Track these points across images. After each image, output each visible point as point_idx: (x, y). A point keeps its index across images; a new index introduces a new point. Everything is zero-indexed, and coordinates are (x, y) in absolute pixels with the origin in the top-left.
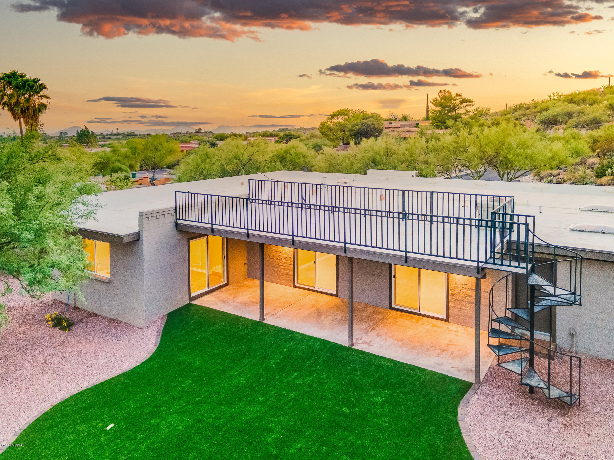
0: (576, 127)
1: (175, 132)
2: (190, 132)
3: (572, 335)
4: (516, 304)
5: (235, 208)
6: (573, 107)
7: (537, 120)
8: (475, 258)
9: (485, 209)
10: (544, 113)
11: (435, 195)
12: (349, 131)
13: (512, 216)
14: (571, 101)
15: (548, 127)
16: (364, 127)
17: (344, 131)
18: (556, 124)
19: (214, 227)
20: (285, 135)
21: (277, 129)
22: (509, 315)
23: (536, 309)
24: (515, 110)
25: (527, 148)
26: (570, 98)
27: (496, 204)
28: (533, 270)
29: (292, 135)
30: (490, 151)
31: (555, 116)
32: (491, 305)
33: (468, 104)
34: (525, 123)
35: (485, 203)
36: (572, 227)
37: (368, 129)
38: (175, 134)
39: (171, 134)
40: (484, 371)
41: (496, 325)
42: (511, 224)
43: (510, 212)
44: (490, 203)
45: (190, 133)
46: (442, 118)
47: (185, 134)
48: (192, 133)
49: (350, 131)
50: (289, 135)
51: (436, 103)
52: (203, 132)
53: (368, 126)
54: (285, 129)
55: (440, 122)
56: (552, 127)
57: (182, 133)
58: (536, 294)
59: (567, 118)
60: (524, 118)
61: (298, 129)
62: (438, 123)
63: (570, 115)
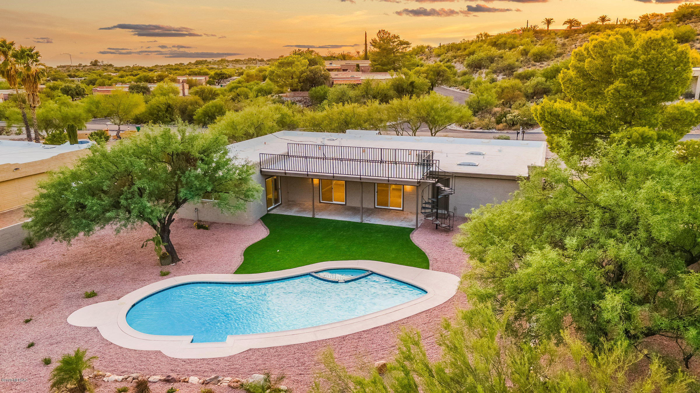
0: (495, 72)
1: (63, 64)
2: (84, 64)
3: (455, 209)
4: (433, 197)
5: (283, 160)
6: (495, 52)
7: (465, 63)
8: (416, 178)
9: (420, 157)
10: (471, 57)
11: (397, 150)
12: (297, 78)
13: (433, 161)
14: (495, 44)
15: (474, 70)
16: (312, 74)
17: (292, 78)
18: (480, 68)
19: (286, 171)
20: (216, 74)
21: (193, 61)
22: (430, 201)
23: (439, 197)
24: (448, 51)
25: (447, 110)
26: (494, 40)
27: (425, 154)
28: (438, 182)
29: (224, 74)
30: (424, 114)
31: (480, 60)
32: (422, 197)
33: (405, 46)
34: (455, 65)
35: (420, 154)
36: (458, 163)
37: (316, 76)
38: (64, 67)
39: (58, 67)
40: (419, 225)
41: (424, 205)
42: (433, 164)
43: (431, 159)
44: (423, 154)
45: (84, 66)
46: (382, 61)
47: (78, 68)
48: (86, 66)
49: (299, 78)
50: (221, 74)
51: (374, 43)
52: (101, 65)
53: (315, 73)
54: (203, 61)
55: (379, 65)
56: (477, 71)
57: (74, 66)
58: (439, 191)
59: (489, 63)
60: (455, 60)
61: (218, 61)
62: (378, 66)
63: (491, 60)
